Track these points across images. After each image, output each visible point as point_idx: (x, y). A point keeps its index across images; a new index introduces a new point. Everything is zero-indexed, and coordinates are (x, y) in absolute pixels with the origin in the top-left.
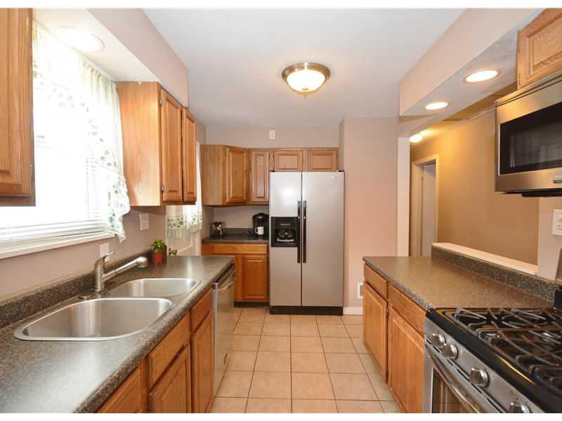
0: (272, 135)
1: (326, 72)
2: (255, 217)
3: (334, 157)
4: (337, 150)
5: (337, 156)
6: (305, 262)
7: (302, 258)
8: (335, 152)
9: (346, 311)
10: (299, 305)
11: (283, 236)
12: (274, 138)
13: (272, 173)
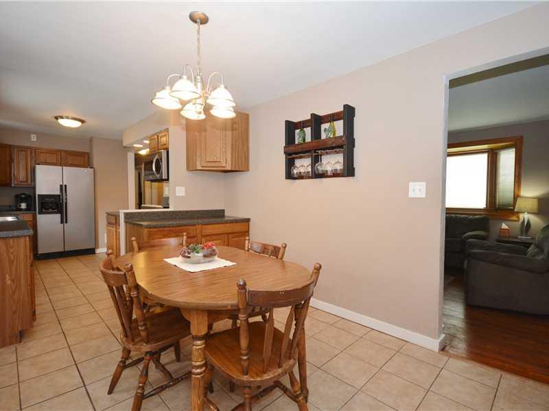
0: (34, 138)
1: (83, 122)
2: (17, 196)
3: (86, 158)
4: (88, 154)
5: (88, 158)
6: (66, 222)
7: (64, 220)
8: (86, 155)
9: (98, 251)
10: (63, 250)
11: (47, 207)
12: (35, 140)
13: (37, 166)
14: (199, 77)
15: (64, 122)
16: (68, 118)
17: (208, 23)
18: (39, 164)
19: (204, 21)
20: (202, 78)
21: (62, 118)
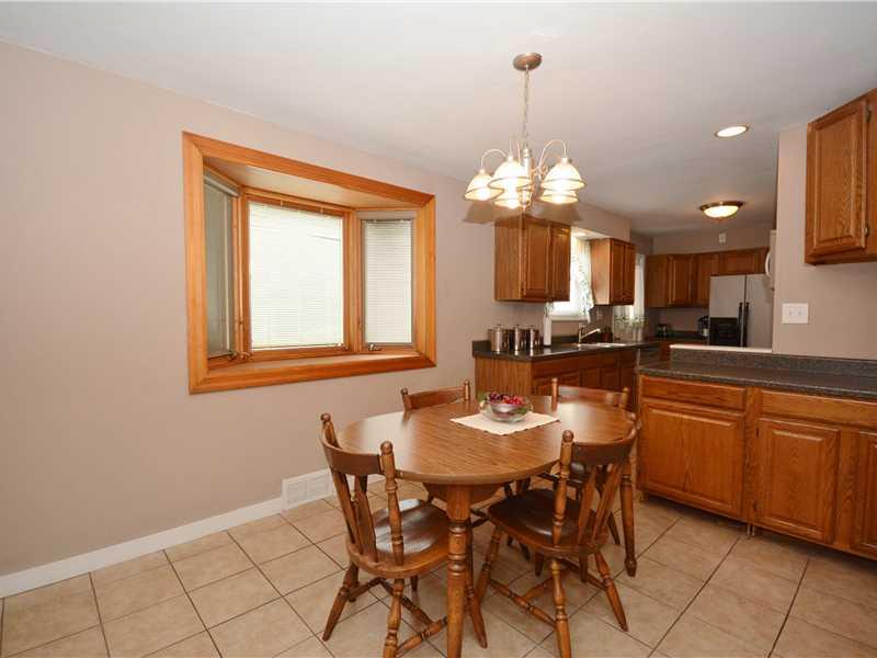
0: (722, 238)
12: (724, 241)
13: (713, 278)
14: (526, 150)
15: (713, 212)
16: (716, 205)
17: (541, 65)
18: (715, 275)
19: (535, 62)
20: (530, 151)
21: (707, 207)
